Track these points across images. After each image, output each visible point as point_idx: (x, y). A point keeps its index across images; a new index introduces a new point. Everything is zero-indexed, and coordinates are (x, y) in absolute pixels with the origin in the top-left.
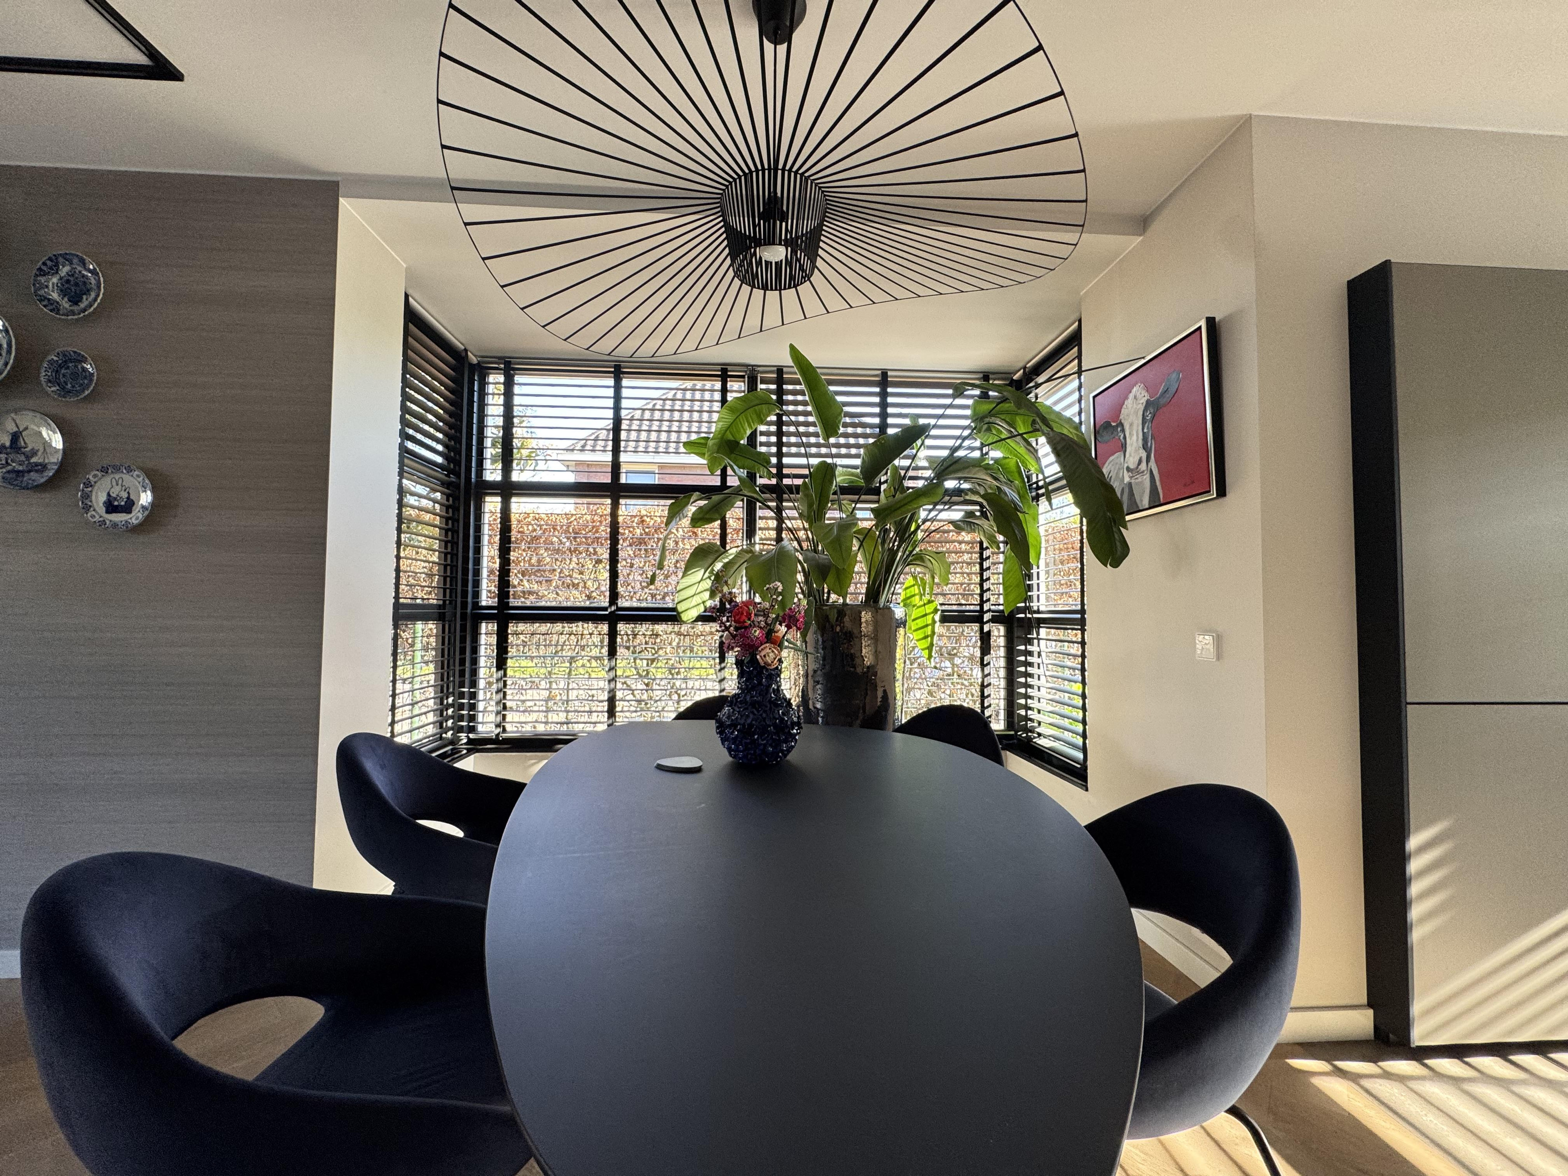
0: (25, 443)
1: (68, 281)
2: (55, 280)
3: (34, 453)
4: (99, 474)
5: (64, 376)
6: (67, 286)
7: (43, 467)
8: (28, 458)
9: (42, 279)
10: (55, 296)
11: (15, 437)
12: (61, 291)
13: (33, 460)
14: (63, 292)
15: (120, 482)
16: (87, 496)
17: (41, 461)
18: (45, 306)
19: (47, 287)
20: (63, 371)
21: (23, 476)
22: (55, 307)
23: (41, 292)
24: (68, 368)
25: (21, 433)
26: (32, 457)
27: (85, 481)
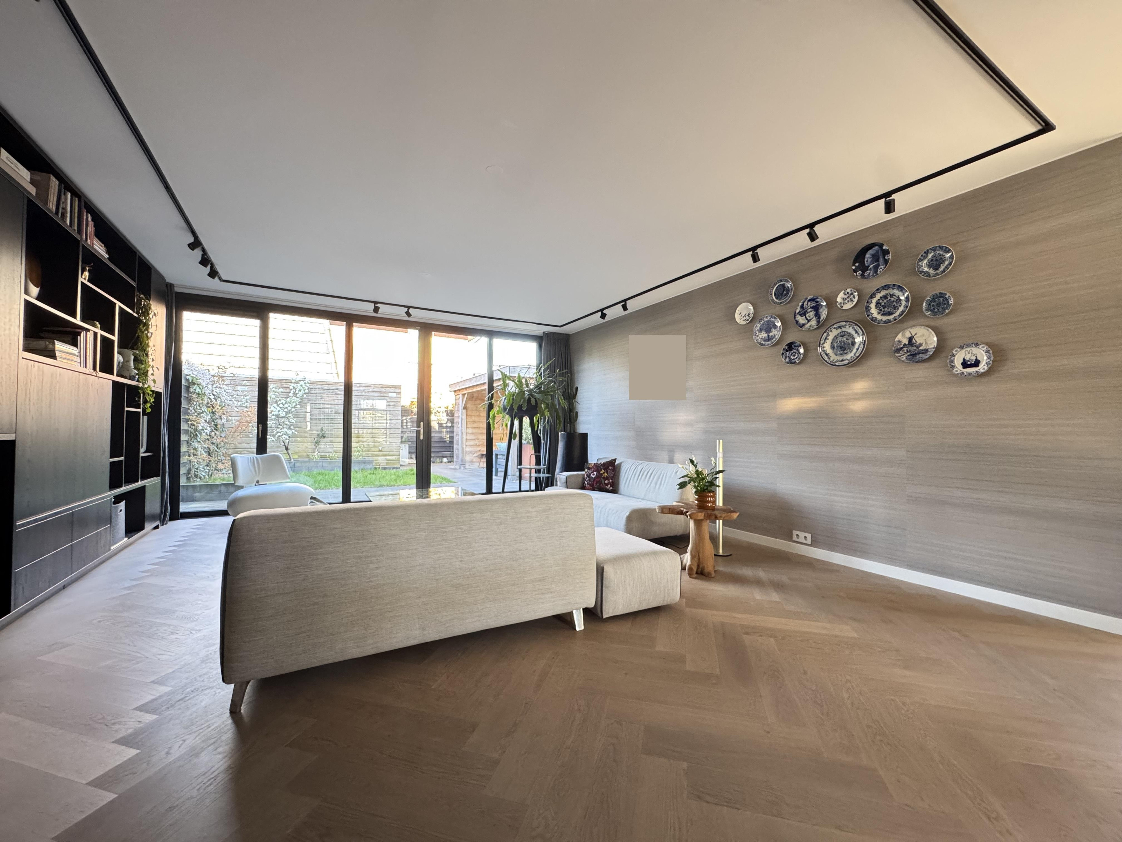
0: (916, 341)
1: (932, 260)
2: (925, 262)
3: (921, 345)
4: (959, 350)
5: (933, 306)
6: (931, 263)
7: (926, 351)
8: (918, 348)
9: (920, 263)
10: (926, 269)
11: (910, 339)
12: (929, 266)
13: (921, 348)
14: (930, 266)
15: (971, 352)
16: (952, 361)
17: (925, 348)
18: (923, 275)
19: (922, 266)
20: (932, 304)
21: (916, 356)
22: (928, 275)
23: (921, 270)
24: (935, 302)
25: (913, 337)
26: (920, 347)
27: (951, 354)
